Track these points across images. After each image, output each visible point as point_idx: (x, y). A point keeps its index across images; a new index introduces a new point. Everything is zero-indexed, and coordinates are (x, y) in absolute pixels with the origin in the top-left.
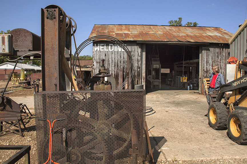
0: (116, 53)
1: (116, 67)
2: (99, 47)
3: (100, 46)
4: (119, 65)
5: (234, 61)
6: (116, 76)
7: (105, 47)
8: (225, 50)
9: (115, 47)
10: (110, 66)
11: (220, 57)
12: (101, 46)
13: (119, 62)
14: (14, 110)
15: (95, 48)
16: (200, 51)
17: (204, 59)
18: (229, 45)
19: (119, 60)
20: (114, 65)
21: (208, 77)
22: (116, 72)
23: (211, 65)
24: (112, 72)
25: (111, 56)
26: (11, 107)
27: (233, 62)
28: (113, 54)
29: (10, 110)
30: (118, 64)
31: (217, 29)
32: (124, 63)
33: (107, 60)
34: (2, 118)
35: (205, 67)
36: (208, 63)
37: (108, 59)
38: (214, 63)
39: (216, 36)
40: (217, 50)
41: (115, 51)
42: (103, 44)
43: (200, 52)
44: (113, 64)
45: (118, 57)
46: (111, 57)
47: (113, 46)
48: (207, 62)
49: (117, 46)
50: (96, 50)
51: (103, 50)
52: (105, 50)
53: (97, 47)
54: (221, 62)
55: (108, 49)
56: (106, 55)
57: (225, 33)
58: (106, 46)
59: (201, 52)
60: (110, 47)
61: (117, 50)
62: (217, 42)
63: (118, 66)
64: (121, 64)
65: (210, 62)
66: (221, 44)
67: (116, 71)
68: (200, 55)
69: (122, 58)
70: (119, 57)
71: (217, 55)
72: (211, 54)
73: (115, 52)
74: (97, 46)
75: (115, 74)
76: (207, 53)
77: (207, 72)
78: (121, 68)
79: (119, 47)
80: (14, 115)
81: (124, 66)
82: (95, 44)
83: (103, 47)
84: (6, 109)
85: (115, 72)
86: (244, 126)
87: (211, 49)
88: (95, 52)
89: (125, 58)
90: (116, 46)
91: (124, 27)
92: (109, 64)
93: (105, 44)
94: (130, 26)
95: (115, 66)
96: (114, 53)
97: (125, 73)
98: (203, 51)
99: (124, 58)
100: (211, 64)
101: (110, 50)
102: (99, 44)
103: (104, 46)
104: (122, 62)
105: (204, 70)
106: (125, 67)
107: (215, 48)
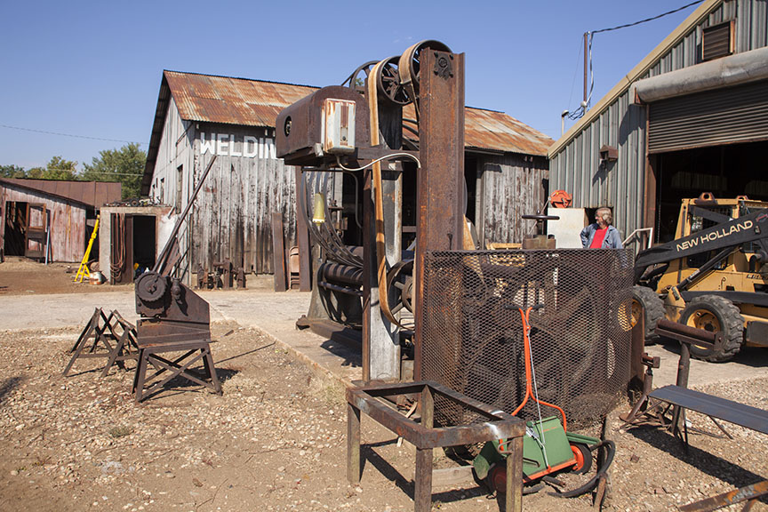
0: (264, 165)
1: (263, 205)
2: (213, 141)
3: (216, 140)
4: (272, 201)
5: (565, 201)
6: (263, 232)
7: (232, 143)
8: (535, 173)
9: (261, 145)
10: (247, 203)
11: (523, 190)
12: (219, 142)
13: (271, 193)
14: (192, 318)
15: (202, 145)
16: (479, 171)
17: (489, 192)
18: (548, 160)
19: (271, 186)
20: (256, 200)
21: (496, 241)
22: (261, 220)
23: (503, 208)
24: (251, 220)
25: (247, 171)
26: (184, 308)
27: (562, 203)
28: (256, 166)
29: (181, 317)
30: (267, 198)
31: (498, 116)
32: (286, 194)
33: (236, 184)
34: (156, 342)
35: (491, 214)
36: (498, 203)
37: (241, 182)
38: (512, 203)
39: (507, 134)
40: (518, 171)
41: (261, 157)
42: (227, 136)
43: (478, 175)
44: (253, 198)
45: (268, 177)
46: (247, 176)
47: (256, 144)
48: (495, 202)
49: (266, 145)
50: (203, 151)
51: (226, 153)
52: (232, 153)
53: (208, 142)
54: (527, 203)
55: (241, 151)
56: (233, 169)
57: (523, 129)
58: (235, 141)
59: (482, 173)
60: (246, 144)
61: (267, 157)
62: (519, 151)
63: (267, 202)
64: (277, 198)
65: (500, 202)
66: (529, 156)
67: (261, 217)
68: (479, 181)
69: (281, 180)
70: (272, 178)
71: (517, 183)
72: (504, 182)
73: (260, 160)
74: (208, 138)
75: (258, 227)
76: (495, 178)
77: (494, 226)
78: (276, 210)
79: (272, 145)
80: (192, 331)
81: (286, 204)
82: (203, 134)
83: (226, 144)
84: (169, 316)
85: (258, 220)
86: (729, 325)
87: (506, 168)
88: (202, 158)
89: (289, 179)
90: (264, 143)
91: (258, 87)
92: (242, 196)
93: (232, 136)
94: (274, 85)
95: (259, 203)
96: (256, 163)
97: (287, 225)
98: (487, 172)
99: (285, 181)
100: (504, 205)
101: (246, 154)
102: (213, 135)
103: (228, 140)
104: (280, 192)
105: (487, 221)
106: (288, 207)
107: (513, 166)
